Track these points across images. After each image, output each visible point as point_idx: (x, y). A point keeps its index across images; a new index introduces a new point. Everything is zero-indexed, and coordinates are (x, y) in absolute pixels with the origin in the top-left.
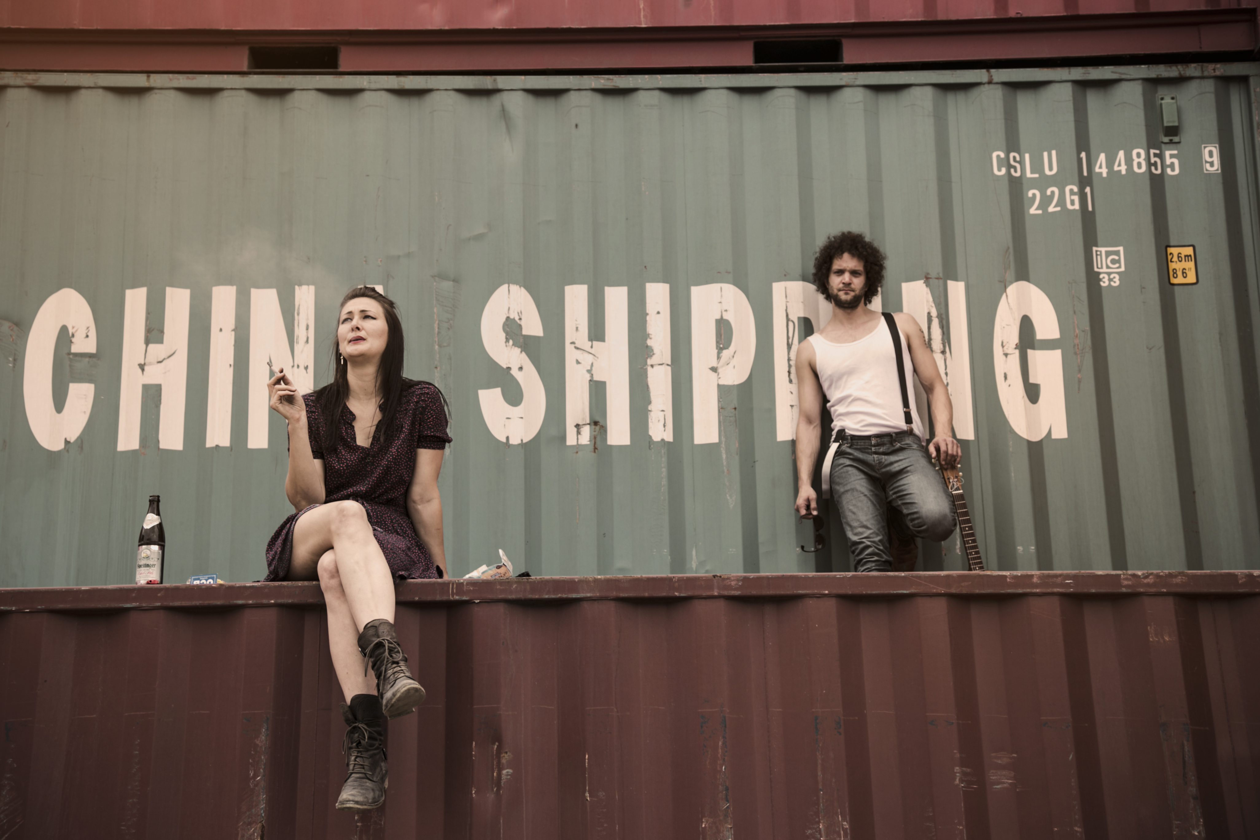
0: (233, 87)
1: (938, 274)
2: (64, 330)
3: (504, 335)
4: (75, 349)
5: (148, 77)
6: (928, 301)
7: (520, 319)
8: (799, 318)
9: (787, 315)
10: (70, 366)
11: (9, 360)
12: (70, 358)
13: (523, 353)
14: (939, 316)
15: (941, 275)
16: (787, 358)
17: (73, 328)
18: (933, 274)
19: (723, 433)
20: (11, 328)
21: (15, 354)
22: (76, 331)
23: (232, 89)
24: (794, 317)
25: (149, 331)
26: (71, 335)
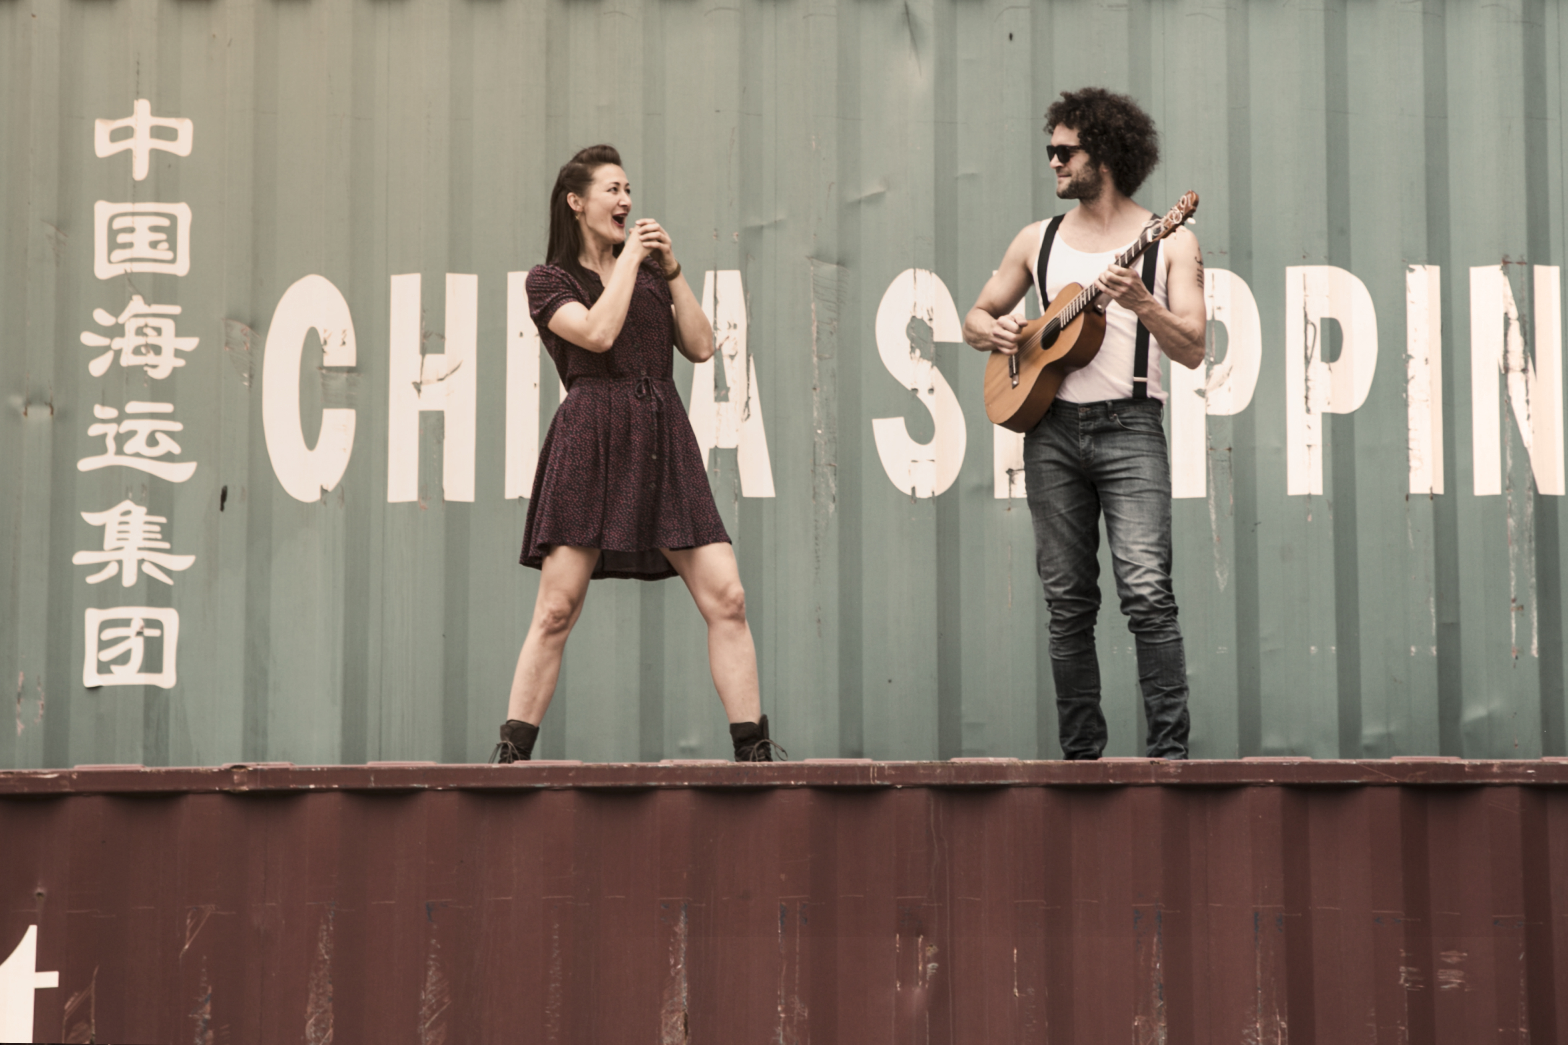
1: (1522, 256)
2: (312, 333)
3: (908, 342)
4: (328, 361)
6: (1505, 296)
7: (931, 320)
8: (1323, 320)
9: (1306, 316)
10: (324, 385)
11: (244, 377)
12: (323, 375)
13: (935, 368)
14: (1521, 318)
15: (1525, 259)
16: (1304, 377)
17: (325, 331)
18: (1514, 257)
19: (1212, 484)
20: (247, 332)
21: (251, 368)
22: (330, 335)
24: (1315, 318)
25: (425, 336)
26: (322, 341)
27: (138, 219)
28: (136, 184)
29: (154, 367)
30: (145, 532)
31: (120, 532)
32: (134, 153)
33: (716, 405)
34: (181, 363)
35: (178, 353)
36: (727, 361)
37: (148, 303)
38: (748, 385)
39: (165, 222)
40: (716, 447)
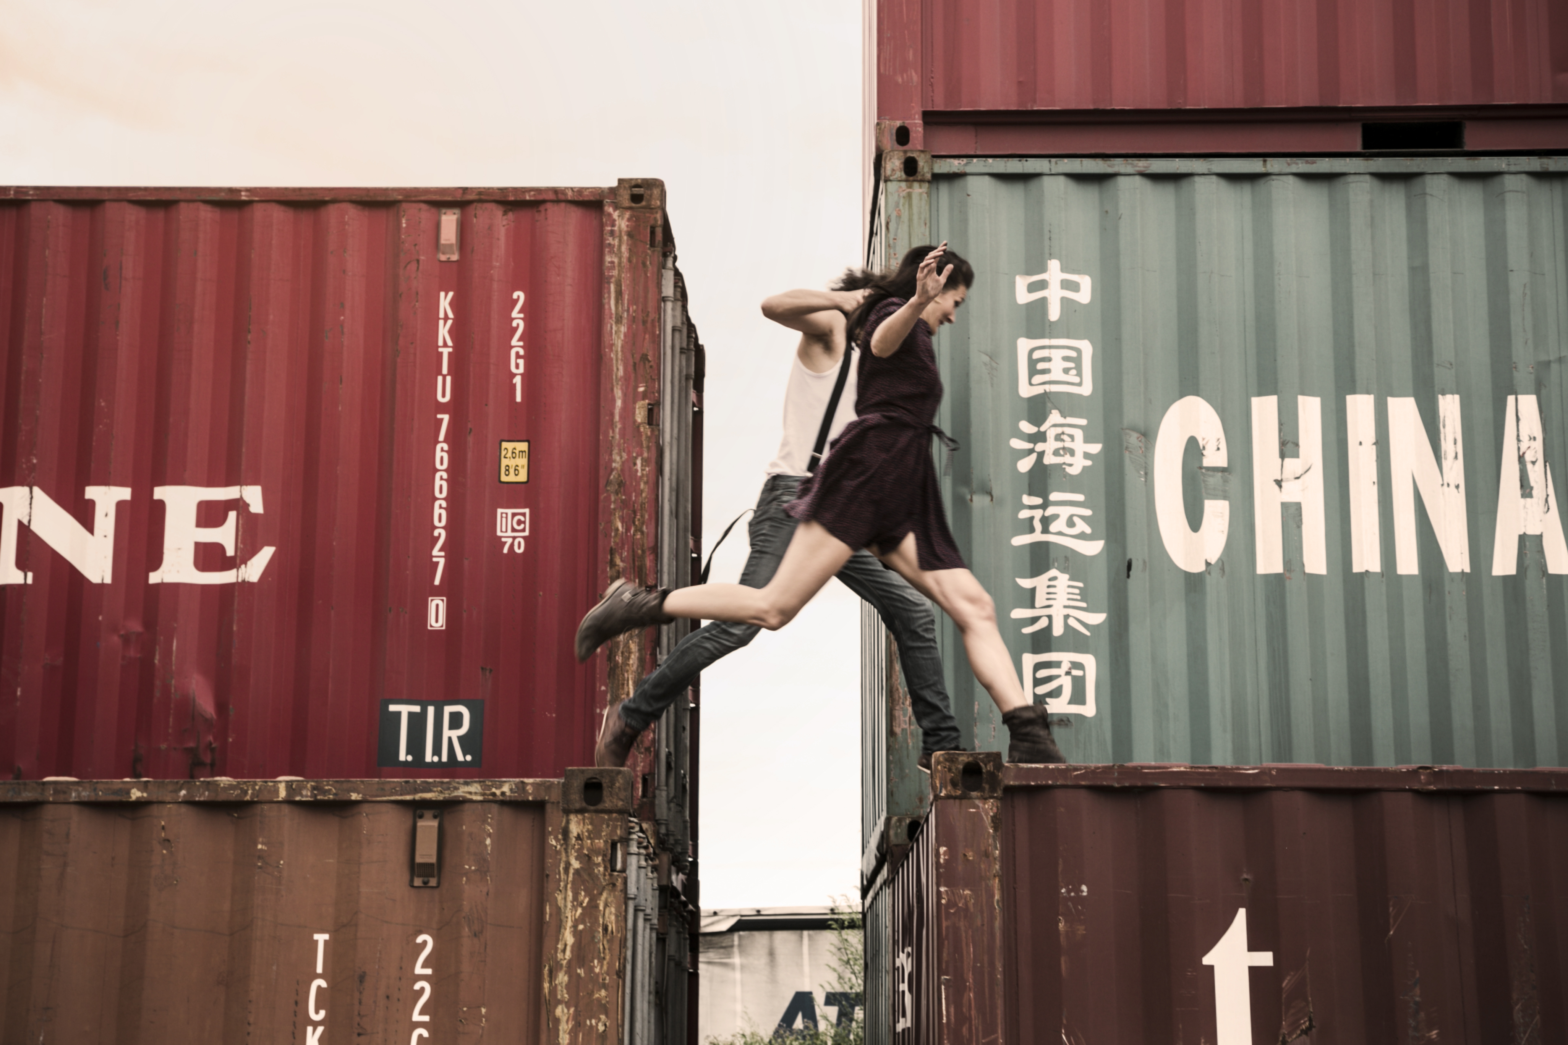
0: (1357, 172)
2: (1192, 440)
4: (1207, 462)
5: (1265, 161)
10: (1204, 481)
11: (1141, 474)
12: (1205, 473)
17: (1204, 439)
20: (1140, 439)
21: (1146, 467)
22: (1207, 442)
23: (1355, 174)
25: (1283, 444)
26: (1201, 447)
27: (1053, 351)
28: (1051, 324)
29: (1071, 465)
30: (1069, 593)
31: (1048, 593)
32: (1049, 301)
33: (1522, 500)
34: (1089, 463)
35: (1087, 456)
36: (1529, 466)
37: (1064, 415)
38: (1547, 485)
39: (1073, 354)
40: (1525, 533)
